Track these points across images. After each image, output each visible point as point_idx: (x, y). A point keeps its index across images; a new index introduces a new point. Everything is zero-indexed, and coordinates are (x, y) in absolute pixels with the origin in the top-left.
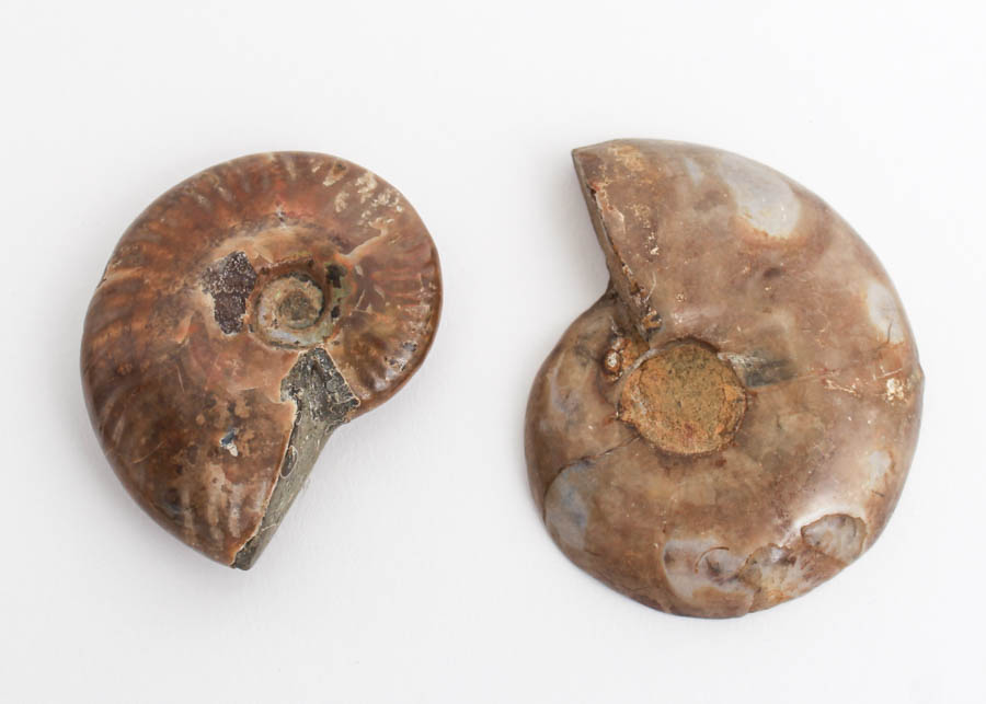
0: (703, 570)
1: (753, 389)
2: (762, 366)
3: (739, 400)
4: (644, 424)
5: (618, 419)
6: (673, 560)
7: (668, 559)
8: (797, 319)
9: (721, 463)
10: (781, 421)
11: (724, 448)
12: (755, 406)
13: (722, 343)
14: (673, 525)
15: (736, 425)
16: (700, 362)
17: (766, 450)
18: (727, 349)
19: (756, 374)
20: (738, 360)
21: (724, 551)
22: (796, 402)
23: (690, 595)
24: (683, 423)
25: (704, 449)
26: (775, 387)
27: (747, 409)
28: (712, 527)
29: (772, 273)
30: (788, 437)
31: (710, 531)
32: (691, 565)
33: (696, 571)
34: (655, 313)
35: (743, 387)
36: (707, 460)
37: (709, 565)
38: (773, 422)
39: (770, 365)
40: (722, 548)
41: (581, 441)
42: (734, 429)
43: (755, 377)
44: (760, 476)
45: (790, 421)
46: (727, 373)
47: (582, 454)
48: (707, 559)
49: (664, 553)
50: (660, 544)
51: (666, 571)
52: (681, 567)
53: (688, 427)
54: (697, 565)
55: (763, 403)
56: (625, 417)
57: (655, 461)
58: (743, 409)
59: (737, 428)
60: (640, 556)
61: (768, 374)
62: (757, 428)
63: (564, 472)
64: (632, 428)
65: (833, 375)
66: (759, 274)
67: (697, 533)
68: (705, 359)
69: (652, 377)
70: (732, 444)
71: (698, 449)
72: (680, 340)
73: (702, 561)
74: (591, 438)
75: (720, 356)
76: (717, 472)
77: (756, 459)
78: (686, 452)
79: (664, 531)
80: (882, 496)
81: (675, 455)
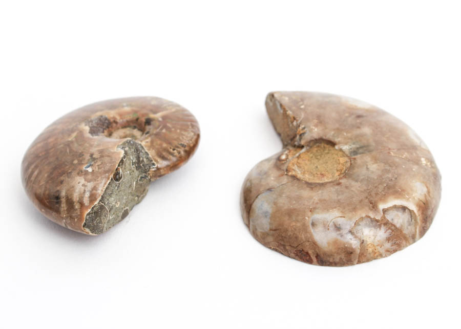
0: (331, 229)
1: (354, 157)
2: (358, 149)
3: (346, 162)
4: (300, 175)
5: (286, 175)
6: (316, 225)
7: (313, 224)
8: (373, 131)
9: (339, 184)
10: (369, 167)
11: (340, 179)
12: (355, 163)
13: (336, 140)
14: (315, 208)
15: (346, 170)
16: (326, 151)
17: (362, 178)
18: (339, 143)
19: (354, 152)
20: (346, 148)
21: (343, 218)
22: (376, 160)
23: (326, 245)
24: (319, 173)
25: (330, 180)
26: (365, 155)
27: (351, 164)
28: (335, 208)
29: (359, 117)
30: (373, 172)
31: (335, 209)
32: (326, 227)
33: (328, 229)
34: (303, 126)
35: (348, 157)
36: (332, 184)
37: (335, 226)
38: (365, 167)
39: (361, 147)
40: (341, 217)
41: (268, 184)
42: (345, 172)
43: (355, 152)
44: (359, 187)
45: (373, 167)
46: (340, 153)
47: (268, 188)
48: (334, 222)
49: (311, 222)
50: (309, 217)
51: (312, 231)
52: (320, 228)
53: (322, 175)
54: (328, 226)
55: (359, 161)
56: (290, 174)
57: (305, 186)
58: (349, 165)
59: (346, 172)
60: (298, 224)
61: (361, 151)
62: (356, 170)
63: (259, 197)
64: (294, 177)
65: (394, 151)
66: (353, 116)
67: (328, 210)
68: (329, 150)
69: (303, 160)
70: (345, 177)
71: (326, 181)
72: (316, 140)
73: (331, 224)
74: (272, 182)
75: (337, 147)
76: (337, 187)
77: (357, 181)
78: (321, 182)
79: (311, 211)
80: (424, 204)
81: (315, 183)
